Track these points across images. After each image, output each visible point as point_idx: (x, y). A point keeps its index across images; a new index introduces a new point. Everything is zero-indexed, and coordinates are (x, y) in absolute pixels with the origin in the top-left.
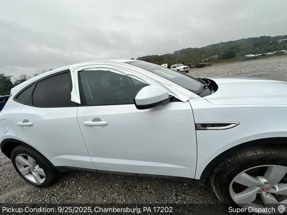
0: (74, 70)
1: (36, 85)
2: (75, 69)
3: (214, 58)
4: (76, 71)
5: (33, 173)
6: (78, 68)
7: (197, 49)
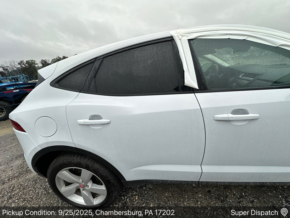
0: (181, 38)
1: (102, 61)
2: (182, 36)
4: (185, 39)
5: (84, 192)
6: (187, 34)
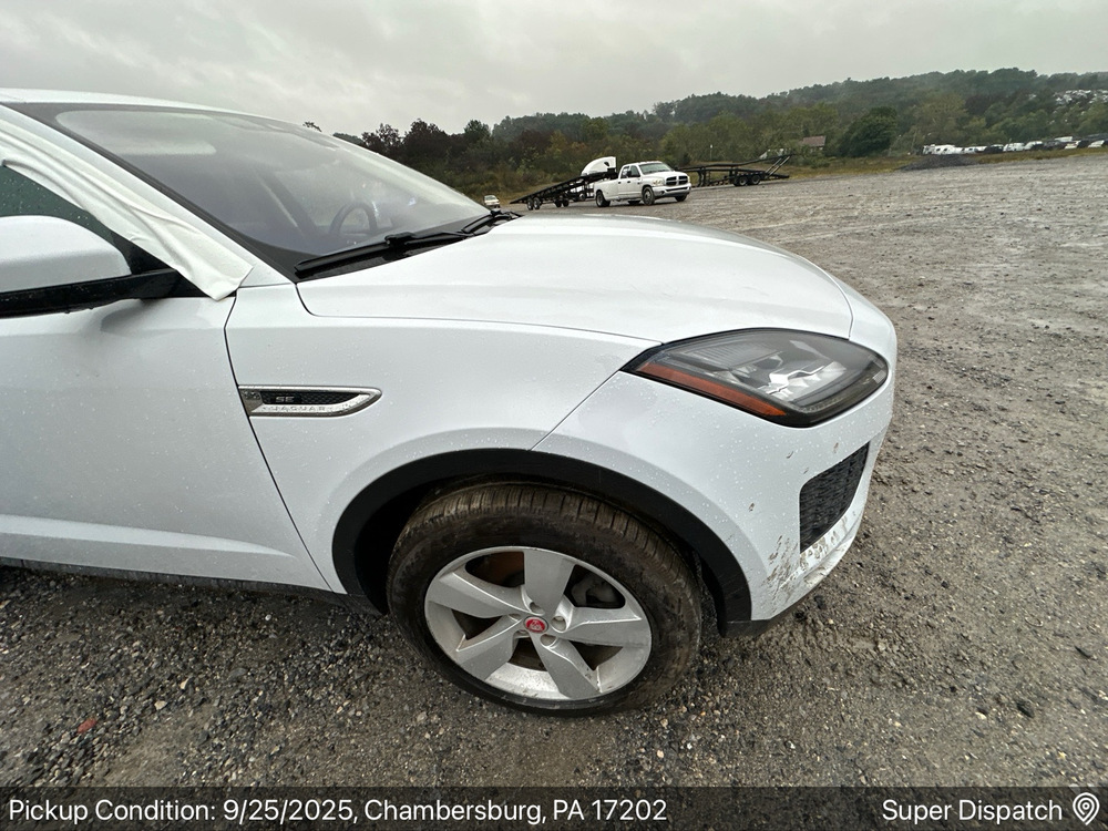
3: (806, 148)
7: (751, 100)
